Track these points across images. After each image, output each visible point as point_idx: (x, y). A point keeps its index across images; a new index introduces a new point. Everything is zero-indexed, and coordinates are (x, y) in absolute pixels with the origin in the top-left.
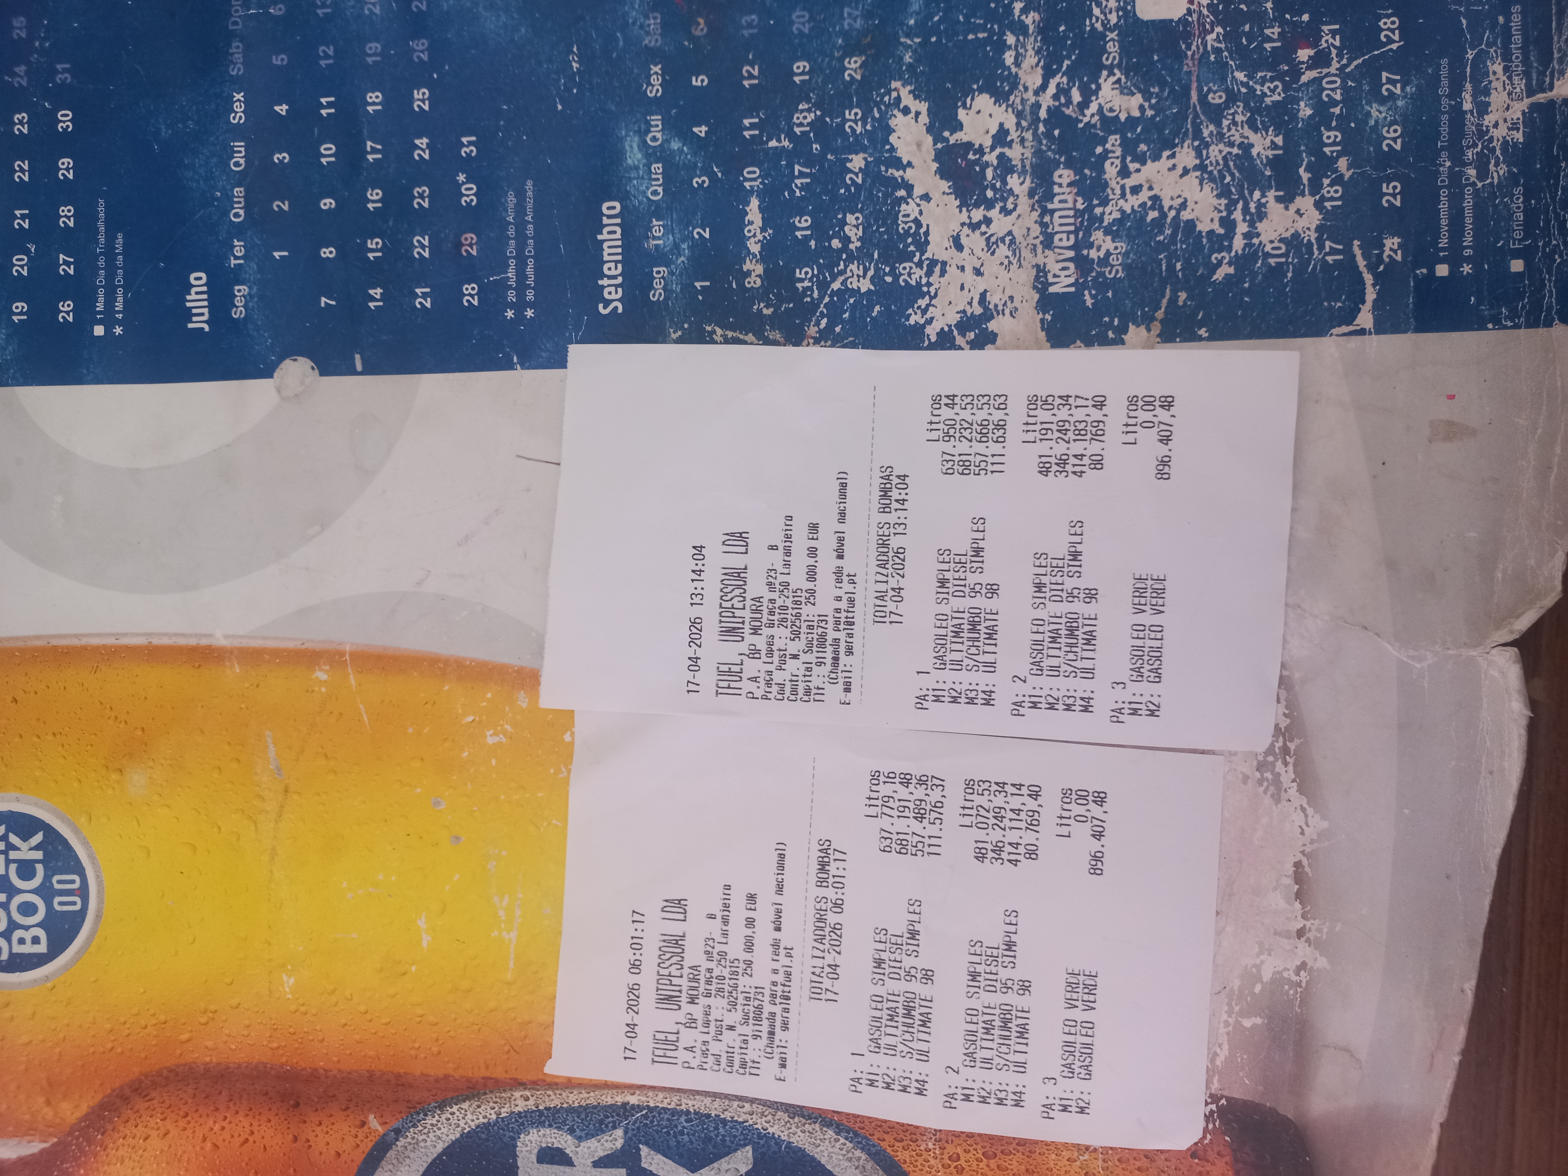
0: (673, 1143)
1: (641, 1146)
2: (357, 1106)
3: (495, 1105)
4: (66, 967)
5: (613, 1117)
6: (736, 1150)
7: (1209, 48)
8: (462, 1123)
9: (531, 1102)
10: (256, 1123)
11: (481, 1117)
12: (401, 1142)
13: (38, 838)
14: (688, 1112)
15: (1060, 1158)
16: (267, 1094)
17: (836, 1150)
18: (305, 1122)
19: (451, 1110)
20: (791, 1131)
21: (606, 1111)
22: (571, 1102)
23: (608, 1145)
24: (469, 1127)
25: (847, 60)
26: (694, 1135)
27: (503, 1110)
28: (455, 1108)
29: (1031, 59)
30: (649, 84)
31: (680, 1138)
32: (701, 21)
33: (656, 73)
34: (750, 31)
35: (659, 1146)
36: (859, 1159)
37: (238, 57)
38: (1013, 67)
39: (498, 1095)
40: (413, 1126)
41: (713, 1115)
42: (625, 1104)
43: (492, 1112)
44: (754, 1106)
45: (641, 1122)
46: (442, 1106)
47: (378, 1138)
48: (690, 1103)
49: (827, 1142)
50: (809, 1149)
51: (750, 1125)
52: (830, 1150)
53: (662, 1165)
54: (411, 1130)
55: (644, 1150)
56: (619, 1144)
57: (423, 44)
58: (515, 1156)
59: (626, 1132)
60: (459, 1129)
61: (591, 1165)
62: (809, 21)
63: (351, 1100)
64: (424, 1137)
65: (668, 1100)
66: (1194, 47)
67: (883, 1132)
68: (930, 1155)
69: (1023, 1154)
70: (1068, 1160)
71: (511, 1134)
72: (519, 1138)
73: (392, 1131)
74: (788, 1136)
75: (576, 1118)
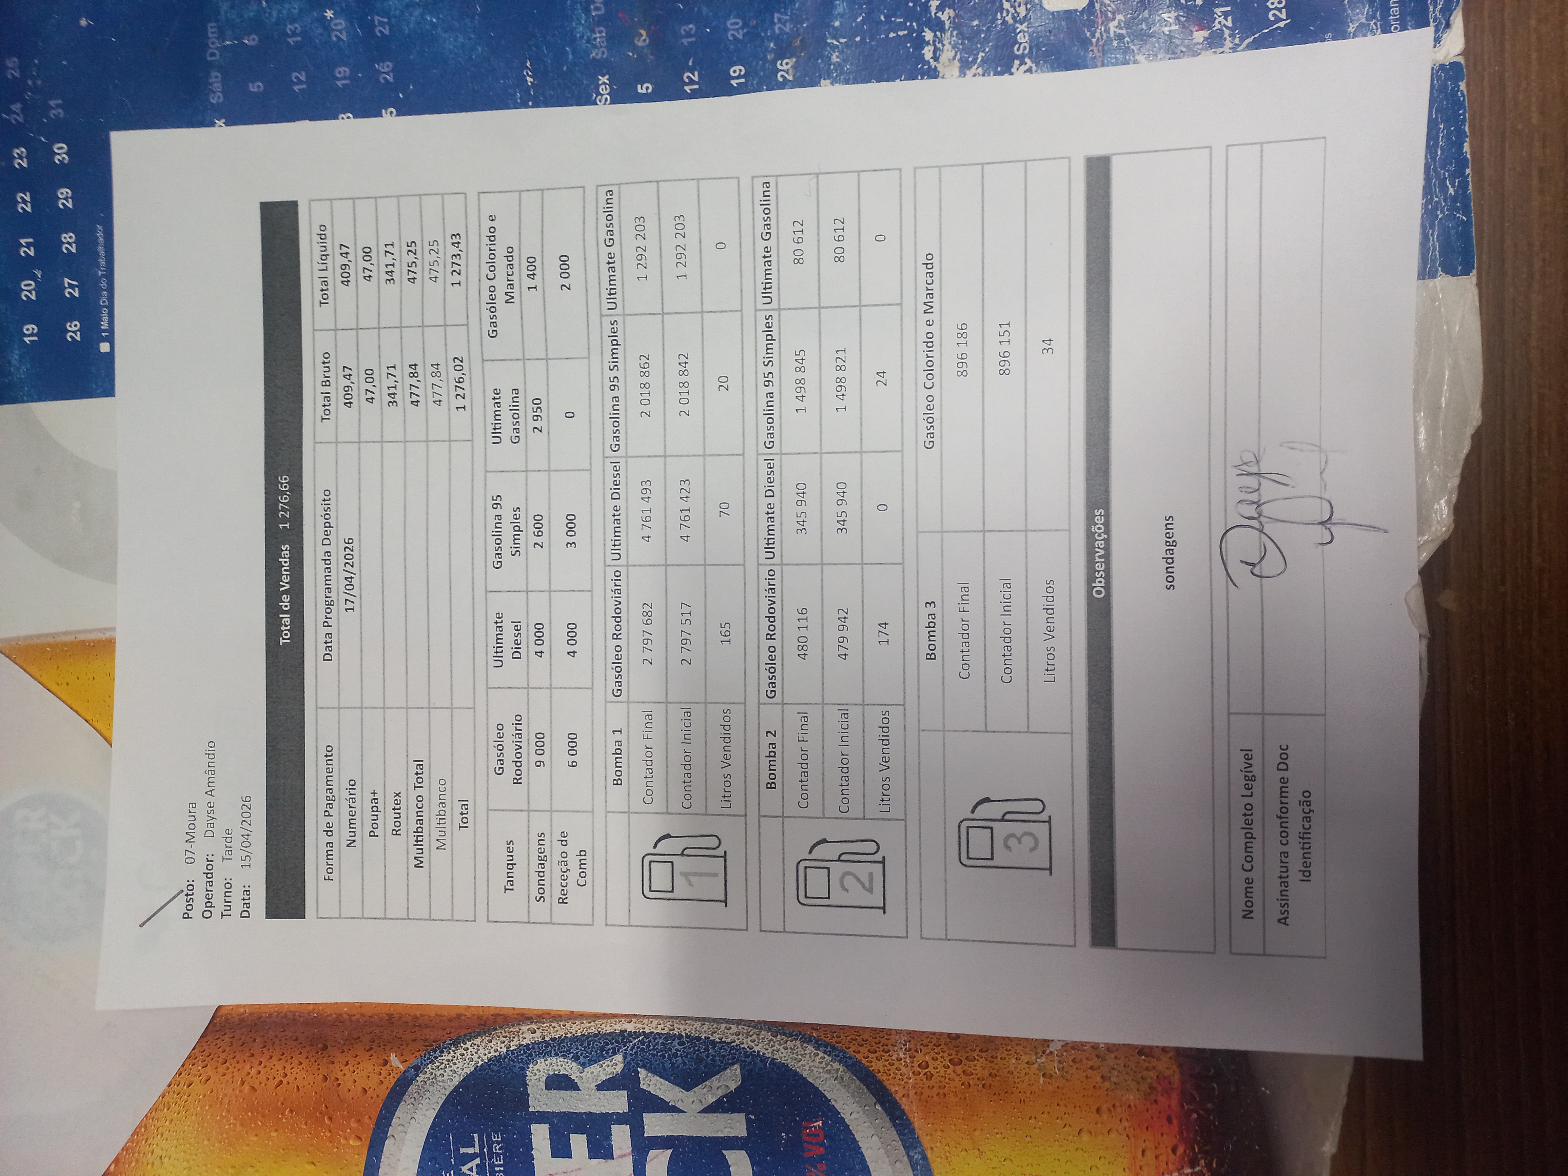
0: (668, 1065)
1: (639, 1069)
2: (380, 1046)
3: (504, 1039)
5: (612, 1044)
6: (725, 1069)
7: (1112, 35)
8: (475, 1057)
9: (538, 1034)
10: (288, 1067)
11: (492, 1050)
12: (421, 1077)
14: (680, 1036)
15: (1020, 1061)
16: (297, 1039)
17: (817, 1064)
18: (333, 1063)
19: (464, 1046)
20: (775, 1048)
21: (606, 1039)
22: (574, 1032)
23: (610, 1070)
24: (482, 1060)
25: (779, 62)
26: (686, 1057)
27: (512, 1044)
28: (469, 1044)
29: (947, 53)
30: (599, 93)
31: (674, 1060)
32: (643, 32)
33: (604, 83)
34: (690, 40)
35: (655, 1068)
36: (838, 1070)
37: (217, 86)
38: (931, 61)
39: (506, 1030)
40: (430, 1063)
41: (703, 1037)
42: (623, 1032)
43: (503, 1045)
44: (740, 1027)
45: (638, 1048)
46: (456, 1043)
47: (399, 1075)
48: (682, 1027)
49: (808, 1056)
50: (791, 1064)
51: (737, 1046)
52: (811, 1064)
53: (658, 1086)
54: (429, 1066)
55: (642, 1072)
56: (619, 1068)
57: (388, 67)
58: (525, 1085)
59: (625, 1057)
60: (473, 1063)
61: (595, 1088)
62: (742, 28)
63: (374, 1041)
64: (442, 1072)
65: (662, 1026)
66: (1098, 35)
67: (858, 1044)
68: (901, 1064)
69: (986, 1059)
70: (1027, 1063)
71: (521, 1065)
72: (528, 1068)
73: (412, 1068)
74: (772, 1053)
75: (579, 1047)
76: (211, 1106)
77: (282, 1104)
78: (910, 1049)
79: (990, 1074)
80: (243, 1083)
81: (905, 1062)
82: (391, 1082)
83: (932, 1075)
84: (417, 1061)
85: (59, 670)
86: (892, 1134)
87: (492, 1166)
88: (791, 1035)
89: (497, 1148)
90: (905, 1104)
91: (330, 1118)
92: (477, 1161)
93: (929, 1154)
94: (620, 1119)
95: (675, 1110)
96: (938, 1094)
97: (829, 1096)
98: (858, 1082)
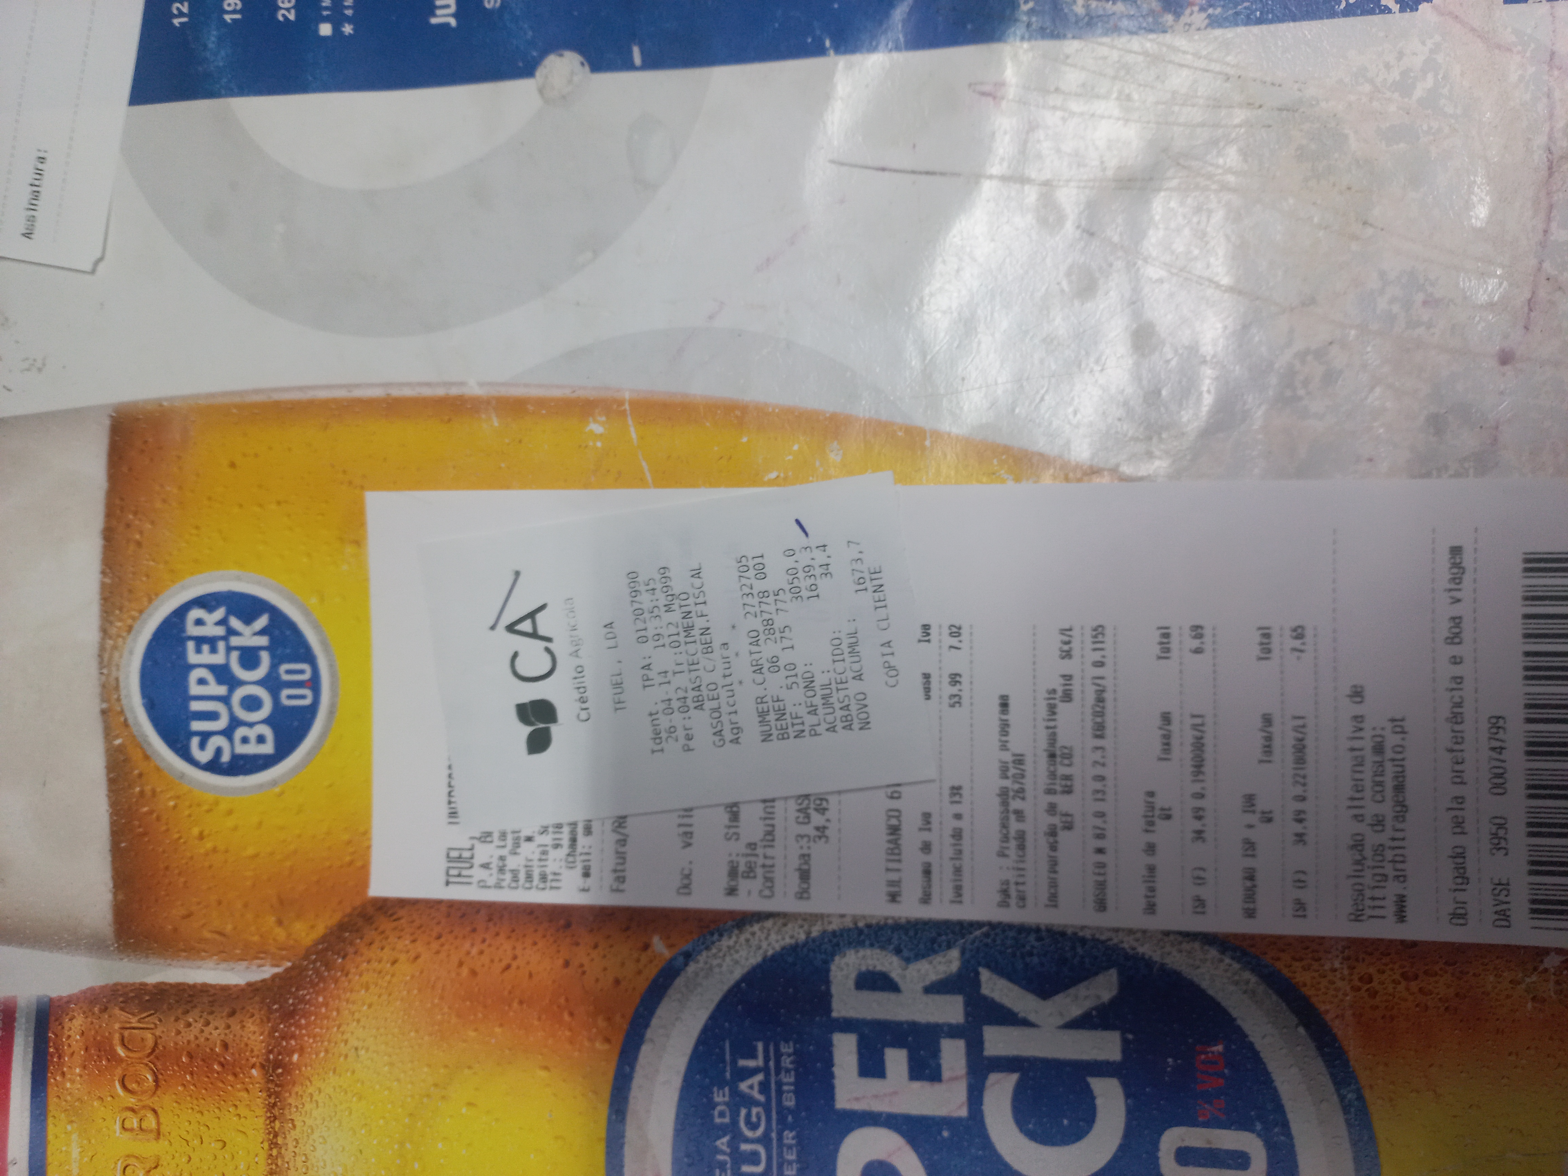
0: (1020, 965)
1: (981, 969)
2: (639, 928)
3: (804, 924)
4: (296, 770)
5: (946, 934)
6: (1096, 974)
8: (764, 945)
9: (849, 919)
10: (519, 947)
11: (787, 937)
12: (692, 968)
13: (262, 621)
14: (1038, 928)
15: (1500, 979)
17: (1220, 972)
18: (578, 944)
19: (750, 930)
20: (1164, 950)
21: (939, 928)
22: (897, 916)
23: (942, 968)
24: (773, 948)
26: (1045, 956)
27: (813, 929)
28: (756, 928)
31: (1028, 960)
35: (1002, 969)
36: (1248, 982)
40: (705, 949)
41: (1070, 932)
42: (961, 921)
43: (801, 931)
45: (981, 941)
46: (740, 926)
47: (664, 962)
49: (1208, 962)
50: (1187, 972)
51: (1115, 945)
52: (1212, 972)
53: (1006, 991)
54: (704, 953)
55: (985, 975)
56: (955, 966)
58: (828, 982)
59: (963, 953)
60: (761, 952)
61: (921, 991)
64: (719, 961)
67: (1278, 949)
68: (1335, 976)
69: (1453, 975)
70: (1511, 982)
71: (823, 956)
72: (833, 961)
73: (681, 955)
74: (1161, 956)
75: (904, 937)
76: (420, 990)
77: (510, 993)
78: (1348, 958)
79: (1457, 995)
80: (461, 964)
81: (1341, 973)
82: (652, 972)
83: (1376, 993)
84: (686, 947)
85: (246, 438)
86: (1319, 1065)
87: (779, 1084)
88: (1188, 935)
89: (787, 1062)
90: (1338, 1028)
91: (571, 1014)
92: (760, 1077)
93: (1367, 1094)
94: (954, 1032)
95: (1025, 1023)
96: (1383, 1017)
97: (1235, 1013)
98: (1275, 998)
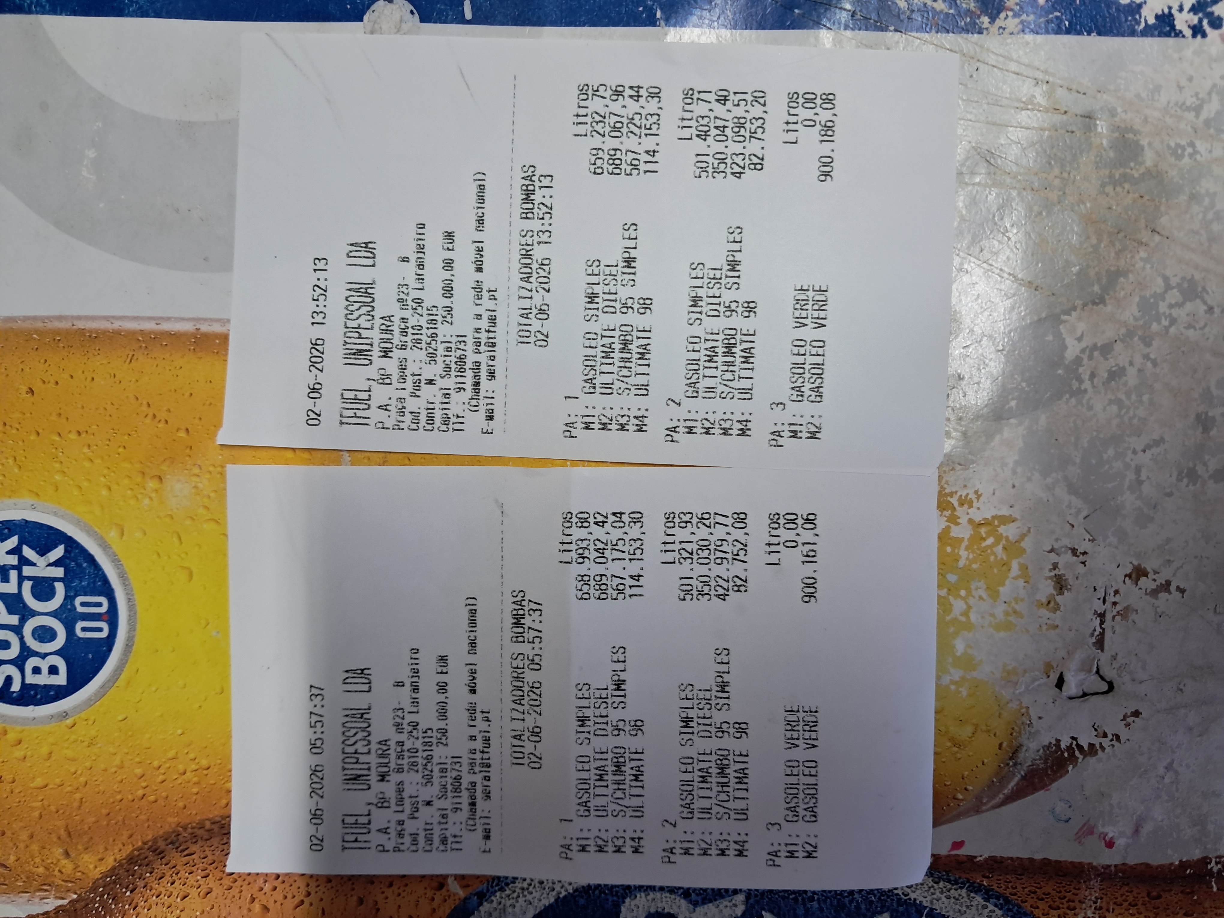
1: (764, 913)
4: (90, 702)
12: (486, 907)
13: (58, 552)
20: (935, 896)
40: (499, 890)
49: (974, 908)
54: (498, 894)
59: (748, 898)
60: (554, 893)
64: (512, 901)
67: (1038, 898)
71: (615, 899)
72: (624, 902)
73: (475, 895)
74: (932, 902)
80: (253, 900)
82: (446, 910)
85: (47, 364)
88: (956, 882)
